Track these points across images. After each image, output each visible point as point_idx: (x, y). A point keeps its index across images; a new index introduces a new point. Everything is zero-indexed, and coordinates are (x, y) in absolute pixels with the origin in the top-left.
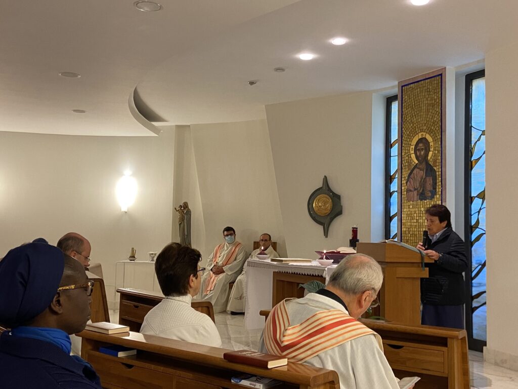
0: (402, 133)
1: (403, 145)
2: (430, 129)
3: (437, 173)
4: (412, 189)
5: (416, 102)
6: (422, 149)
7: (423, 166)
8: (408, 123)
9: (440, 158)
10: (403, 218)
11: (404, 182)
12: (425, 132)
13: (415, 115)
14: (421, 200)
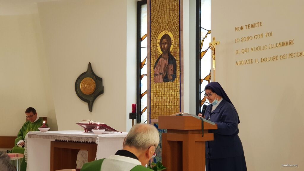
0: (150, 30)
1: (151, 39)
2: (171, 28)
3: (177, 62)
4: (158, 74)
5: (160, 7)
6: (166, 43)
7: (167, 56)
8: (155, 22)
9: (178, 50)
10: (151, 96)
11: (152, 68)
12: (167, 30)
13: (160, 17)
14: (165, 82)
